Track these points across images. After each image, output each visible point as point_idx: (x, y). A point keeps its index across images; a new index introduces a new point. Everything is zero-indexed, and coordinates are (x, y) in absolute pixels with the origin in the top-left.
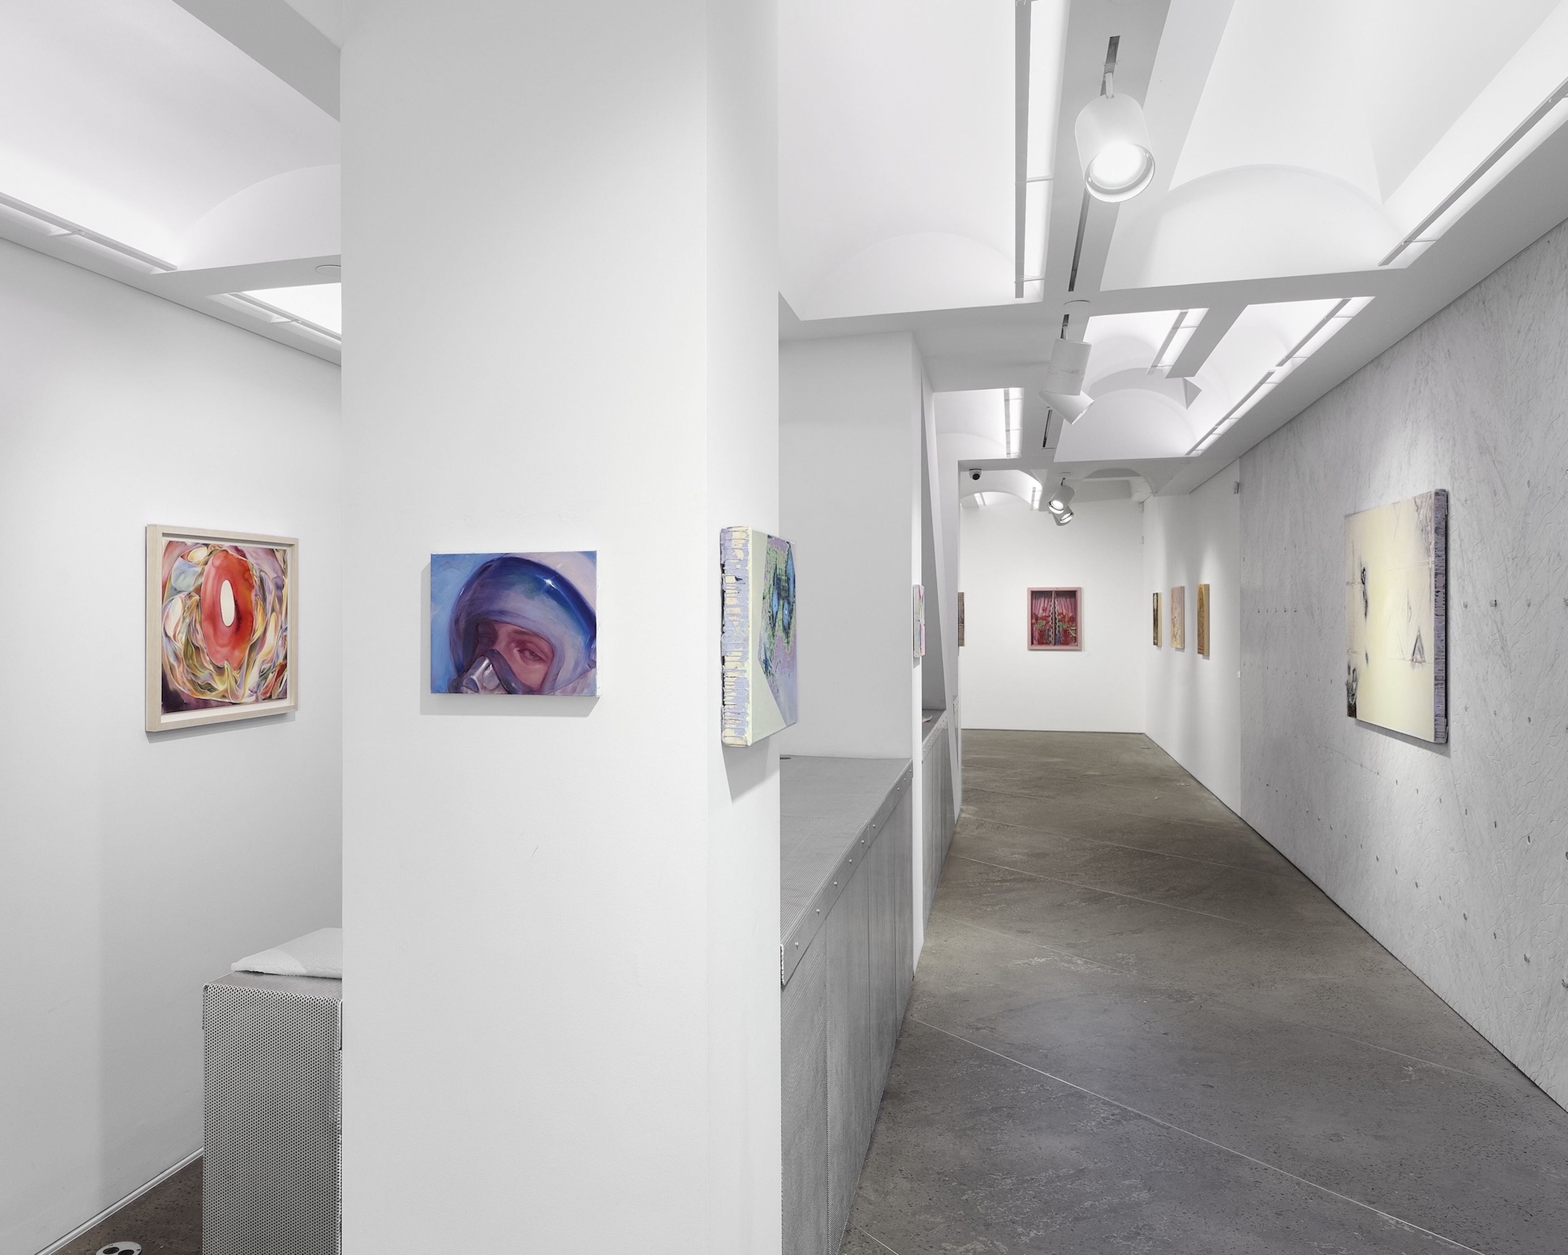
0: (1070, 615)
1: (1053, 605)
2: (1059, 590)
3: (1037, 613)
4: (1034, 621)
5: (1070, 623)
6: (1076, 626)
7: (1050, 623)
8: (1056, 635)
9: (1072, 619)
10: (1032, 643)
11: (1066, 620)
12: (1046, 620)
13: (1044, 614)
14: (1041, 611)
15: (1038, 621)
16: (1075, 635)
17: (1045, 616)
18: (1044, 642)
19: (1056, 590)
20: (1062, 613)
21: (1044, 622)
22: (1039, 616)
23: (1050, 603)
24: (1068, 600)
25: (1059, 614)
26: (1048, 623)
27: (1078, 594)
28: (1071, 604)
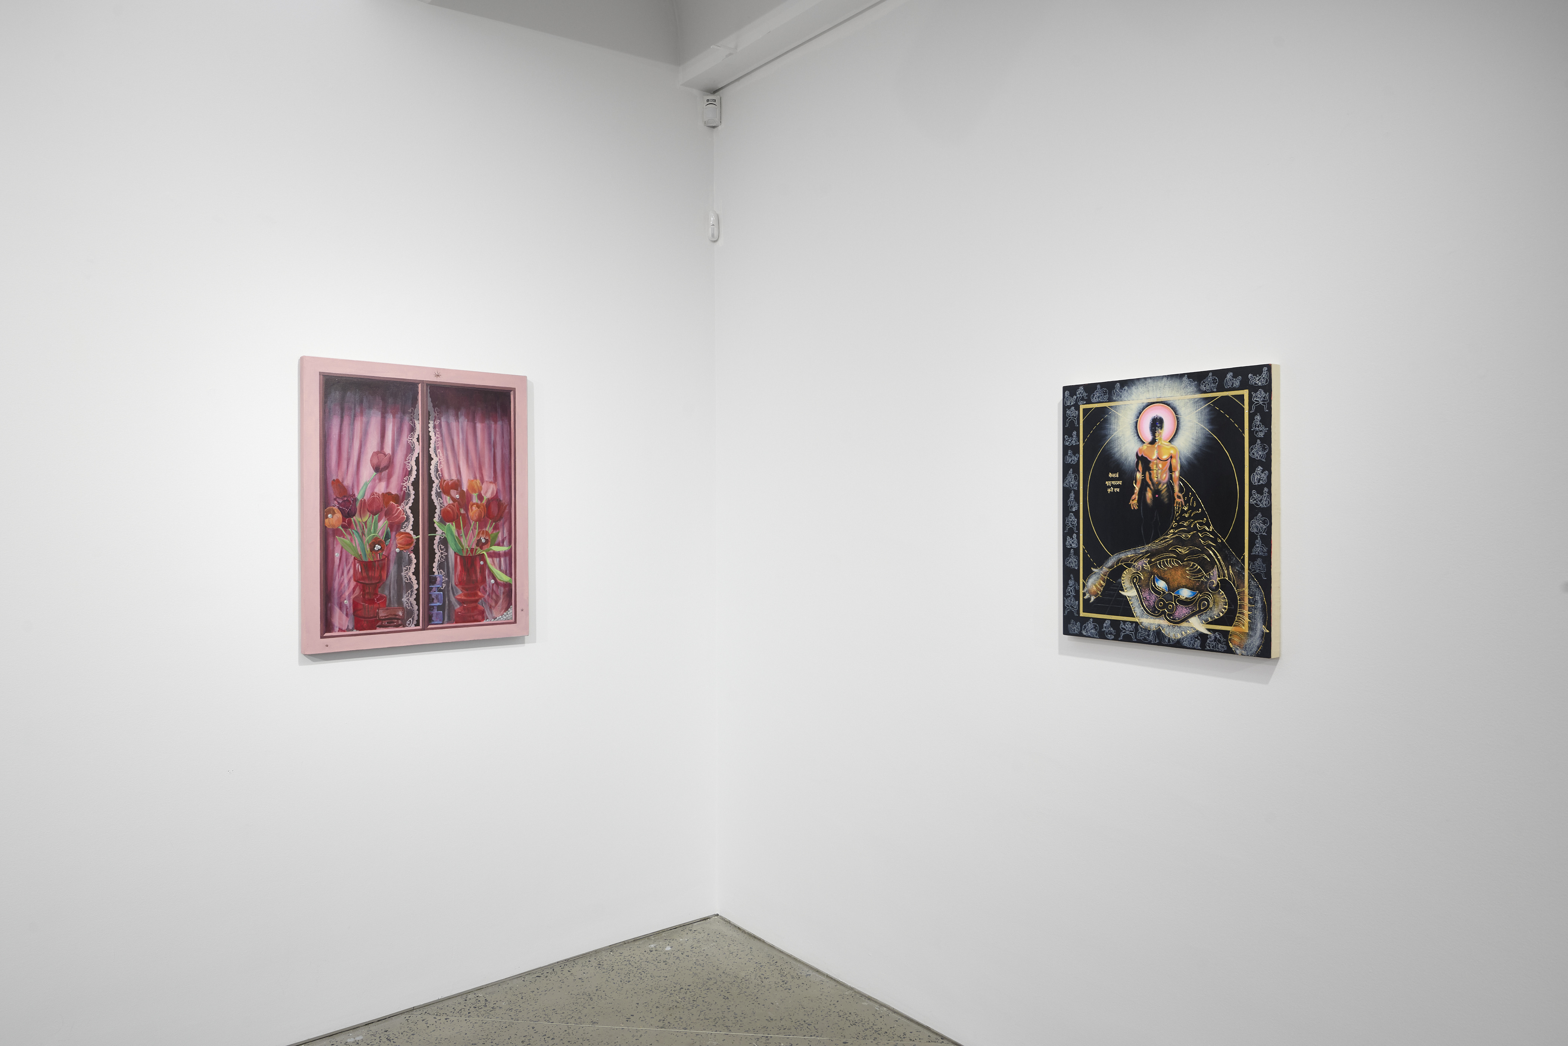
0: (489, 492)
1: (418, 449)
2: (444, 379)
3: (348, 482)
4: (335, 519)
5: (489, 529)
6: (511, 538)
7: (409, 529)
8: (431, 580)
9: (494, 509)
10: (327, 626)
11: (474, 512)
12: (388, 514)
13: (381, 488)
14: (367, 473)
15: (356, 519)
16: (503, 577)
17: (388, 496)
18: (382, 614)
19: (432, 378)
20: (457, 485)
21: (383, 524)
22: (359, 496)
23: (405, 439)
24: (479, 426)
25: (446, 489)
26: (396, 526)
27: (518, 405)
28: (493, 446)
